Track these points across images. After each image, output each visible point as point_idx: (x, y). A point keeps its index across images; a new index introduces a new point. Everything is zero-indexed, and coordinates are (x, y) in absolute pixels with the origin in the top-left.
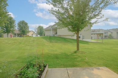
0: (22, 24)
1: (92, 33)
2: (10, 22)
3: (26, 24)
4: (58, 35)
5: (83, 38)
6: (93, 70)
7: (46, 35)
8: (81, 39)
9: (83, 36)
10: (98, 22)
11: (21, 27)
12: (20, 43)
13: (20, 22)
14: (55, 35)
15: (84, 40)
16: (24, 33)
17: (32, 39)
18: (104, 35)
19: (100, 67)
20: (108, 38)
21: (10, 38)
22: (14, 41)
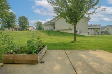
0: (23, 20)
1: (89, 28)
2: (11, 17)
3: (26, 19)
4: (56, 29)
5: (80, 33)
6: (89, 51)
7: (44, 30)
8: (78, 33)
9: (80, 31)
10: (95, 12)
11: (22, 22)
12: (21, 35)
13: (21, 17)
14: (53, 30)
15: (81, 34)
16: (24, 28)
17: (32, 32)
18: (101, 31)
19: (96, 50)
20: (104, 34)
21: (11, 31)
22: (15, 34)
